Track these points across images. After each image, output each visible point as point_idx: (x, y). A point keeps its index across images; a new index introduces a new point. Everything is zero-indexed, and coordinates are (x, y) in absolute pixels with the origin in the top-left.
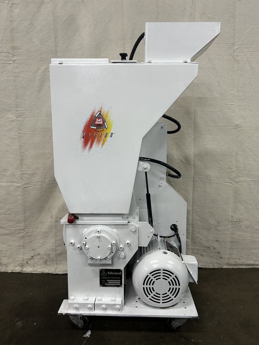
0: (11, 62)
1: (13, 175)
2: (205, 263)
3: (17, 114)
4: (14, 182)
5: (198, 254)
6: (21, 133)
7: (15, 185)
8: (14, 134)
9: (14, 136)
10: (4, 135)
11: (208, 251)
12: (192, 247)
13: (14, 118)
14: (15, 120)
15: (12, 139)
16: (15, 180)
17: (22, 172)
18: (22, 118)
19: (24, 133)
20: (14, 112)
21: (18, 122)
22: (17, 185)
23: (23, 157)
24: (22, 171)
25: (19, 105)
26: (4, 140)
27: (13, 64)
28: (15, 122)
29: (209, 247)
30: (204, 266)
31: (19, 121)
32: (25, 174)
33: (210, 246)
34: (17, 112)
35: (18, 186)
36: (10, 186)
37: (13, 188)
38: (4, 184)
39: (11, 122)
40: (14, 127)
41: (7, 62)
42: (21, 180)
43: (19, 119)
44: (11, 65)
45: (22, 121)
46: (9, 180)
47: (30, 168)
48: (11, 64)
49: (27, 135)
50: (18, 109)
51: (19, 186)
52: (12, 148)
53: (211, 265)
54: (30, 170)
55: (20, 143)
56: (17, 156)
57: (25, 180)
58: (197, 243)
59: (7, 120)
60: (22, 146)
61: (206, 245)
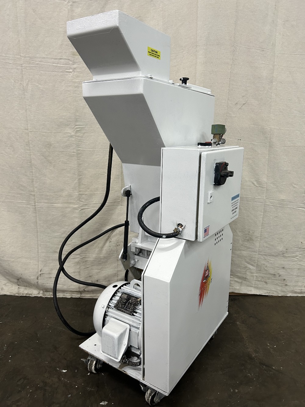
0: (71, 70)
1: (70, 196)
2: (269, 290)
3: (76, 129)
4: (71, 203)
5: (262, 281)
6: (79, 150)
7: (71, 206)
8: (72, 151)
9: (73, 153)
10: (61, 151)
11: (273, 278)
12: (256, 275)
13: (73, 134)
15: (70, 156)
16: (72, 201)
17: (80, 193)
18: (81, 133)
19: (83, 150)
20: (73, 126)
21: (77, 137)
22: (74, 207)
23: (81, 177)
24: (80, 191)
25: (78, 118)
26: (61, 157)
27: (73, 72)
28: (73, 137)
29: (274, 275)
30: (268, 294)
32: (83, 195)
33: (275, 273)
34: (76, 127)
35: (74, 208)
36: (66, 207)
37: (69, 210)
38: (59, 205)
39: (69, 138)
40: (73, 143)
41: (67, 70)
42: (78, 201)
43: (78, 134)
45: (82, 137)
46: (65, 201)
47: (88, 189)
48: (70, 72)
49: (87, 152)
50: (77, 124)
51: (76, 207)
52: (69, 166)
53: (275, 293)
54: (89, 190)
55: (78, 161)
56: (75, 175)
57: (83, 201)
58: (262, 270)
59: (65, 136)
60: (80, 164)
61: (272, 272)
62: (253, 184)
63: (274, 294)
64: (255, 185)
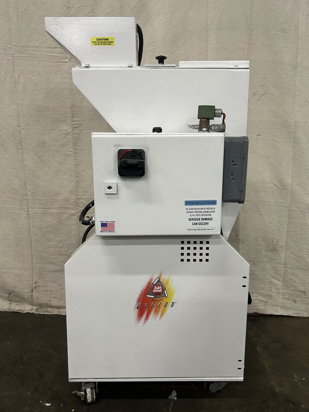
0: (67, 60)
1: (67, 200)
2: (298, 311)
3: (73, 125)
4: (67, 208)
5: (290, 299)
6: (77, 149)
7: (68, 211)
8: (69, 150)
9: (69, 152)
10: (57, 150)
11: (303, 296)
12: (283, 291)
13: (70, 131)
14: (71, 132)
15: (66, 156)
16: (69, 206)
17: (78, 197)
18: (78, 130)
19: (81, 149)
20: (70, 123)
21: (74, 135)
22: (71, 212)
23: (79, 179)
24: (78, 195)
25: (75, 113)
26: (57, 157)
27: (69, 62)
28: (70, 135)
29: (305, 292)
30: (297, 314)
31: (76, 134)
32: (81, 199)
34: (73, 123)
35: (71, 214)
36: (63, 213)
37: (66, 215)
38: (55, 211)
39: (65, 135)
40: (69, 141)
41: (62, 60)
42: (76, 206)
43: (75, 131)
44: (67, 64)
45: (79, 134)
46: (61, 206)
47: (87, 192)
48: (66, 62)
49: (85, 151)
50: (75, 119)
51: (73, 213)
52: (66, 167)
53: (305, 313)
54: (87, 194)
55: (76, 161)
56: (72, 176)
57: (81, 206)
58: (289, 286)
59: (61, 133)
60: (78, 165)
61: (301, 289)
62: (276, 185)
63: (304, 315)
64: (278, 187)
